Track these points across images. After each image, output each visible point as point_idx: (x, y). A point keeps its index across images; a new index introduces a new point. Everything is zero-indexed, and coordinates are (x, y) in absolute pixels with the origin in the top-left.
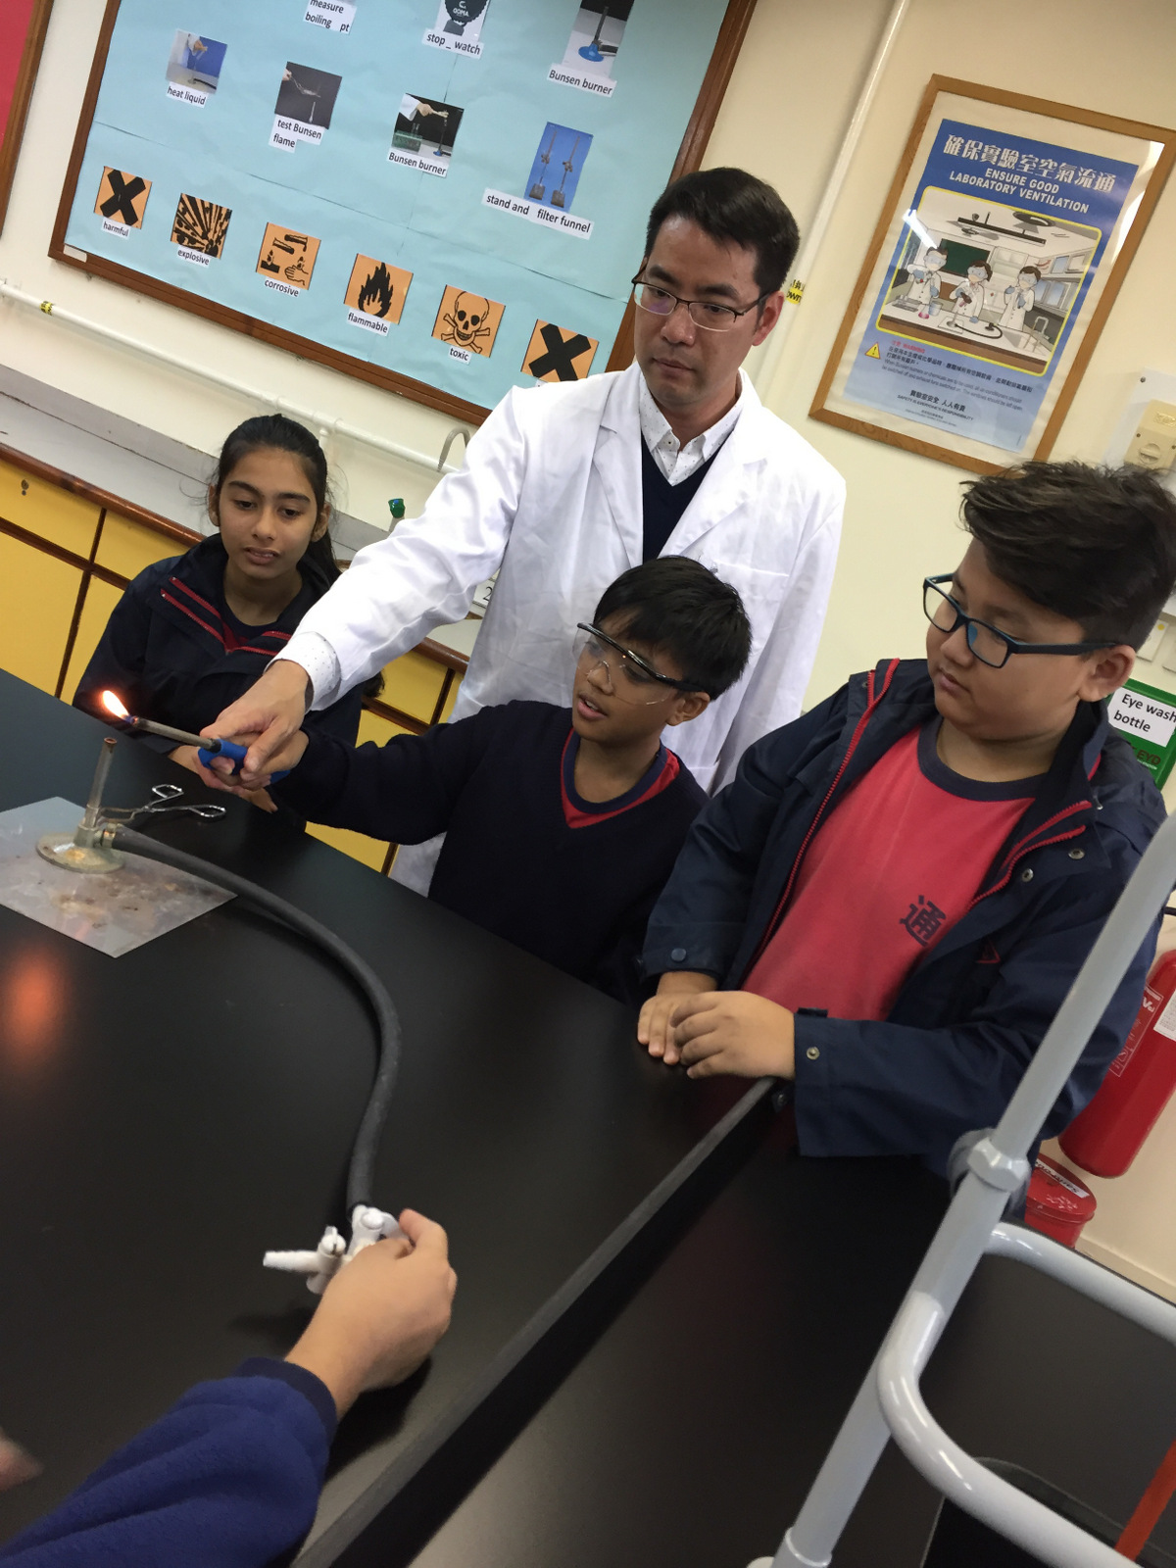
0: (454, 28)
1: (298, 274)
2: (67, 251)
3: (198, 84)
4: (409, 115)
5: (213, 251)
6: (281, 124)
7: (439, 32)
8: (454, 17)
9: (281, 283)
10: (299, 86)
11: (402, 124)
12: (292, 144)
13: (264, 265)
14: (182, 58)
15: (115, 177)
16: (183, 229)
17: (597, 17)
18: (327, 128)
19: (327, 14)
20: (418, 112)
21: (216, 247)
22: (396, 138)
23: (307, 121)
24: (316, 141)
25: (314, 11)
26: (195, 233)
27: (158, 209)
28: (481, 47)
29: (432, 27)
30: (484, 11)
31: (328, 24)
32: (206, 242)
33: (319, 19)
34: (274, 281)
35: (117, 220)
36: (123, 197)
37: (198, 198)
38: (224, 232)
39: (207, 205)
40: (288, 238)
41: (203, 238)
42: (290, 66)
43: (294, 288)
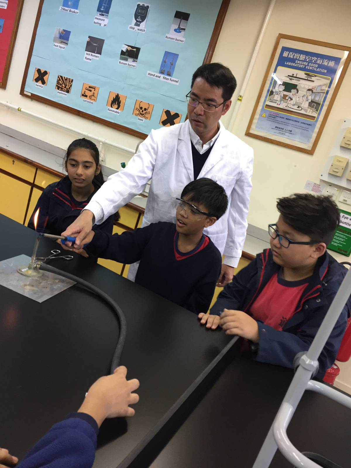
0: (137, 25)
1: (93, 98)
2: (25, 93)
3: (63, 43)
4: (124, 50)
5: (68, 92)
6: (87, 54)
7: (133, 26)
8: (137, 21)
9: (88, 100)
10: (92, 43)
11: (123, 53)
12: (90, 60)
13: (83, 95)
14: (58, 36)
15: (39, 71)
16: (59, 85)
17: (179, 20)
18: (101, 54)
19: (100, 22)
20: (127, 49)
21: (69, 91)
22: (121, 57)
23: (95, 53)
24: (97, 59)
25: (96, 21)
26: (62, 86)
27: (52, 80)
28: (145, 30)
29: (131, 24)
30: (146, 19)
31: (100, 24)
32: (66, 89)
33: (98, 23)
34: (86, 100)
35: (40, 83)
36: (41, 77)
37: (63, 76)
38: (71, 86)
39: (66, 78)
40: (90, 87)
41: (65, 88)
42: (89, 37)
43: (92, 102)
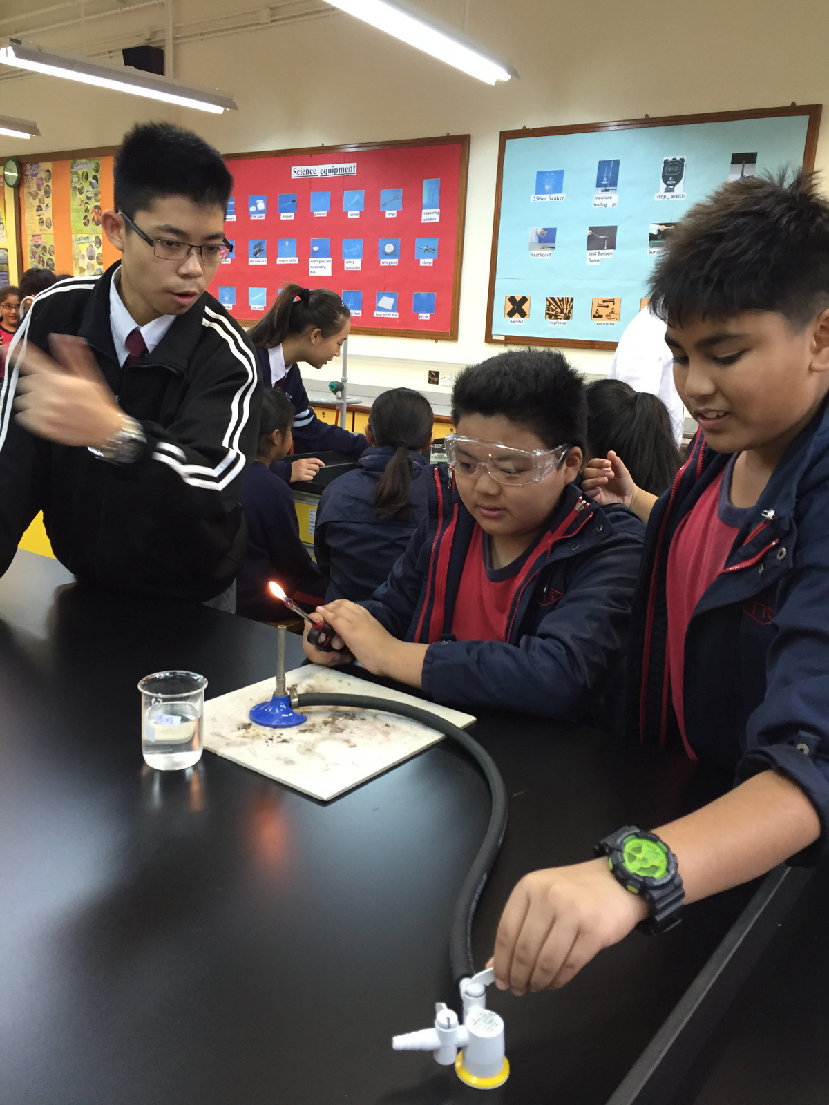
0: (669, 189)
1: (613, 316)
2: (494, 338)
3: (546, 248)
4: (655, 232)
5: (567, 317)
6: (591, 254)
7: (662, 193)
8: (668, 185)
9: (604, 322)
10: (597, 236)
11: (652, 237)
12: (598, 261)
13: (595, 316)
14: (535, 239)
15: (512, 299)
16: (550, 312)
17: (741, 165)
18: (615, 249)
19: (604, 201)
20: (659, 230)
21: (569, 316)
22: (650, 244)
23: (604, 249)
24: (610, 256)
25: (597, 202)
26: (557, 312)
27: (536, 308)
28: (685, 194)
29: (658, 192)
30: (683, 179)
31: (606, 205)
32: (563, 315)
33: (601, 205)
34: (601, 322)
35: (517, 317)
36: (518, 307)
37: (555, 297)
38: (572, 308)
39: (560, 299)
40: (604, 302)
41: (561, 313)
42: (590, 228)
43: (612, 322)
